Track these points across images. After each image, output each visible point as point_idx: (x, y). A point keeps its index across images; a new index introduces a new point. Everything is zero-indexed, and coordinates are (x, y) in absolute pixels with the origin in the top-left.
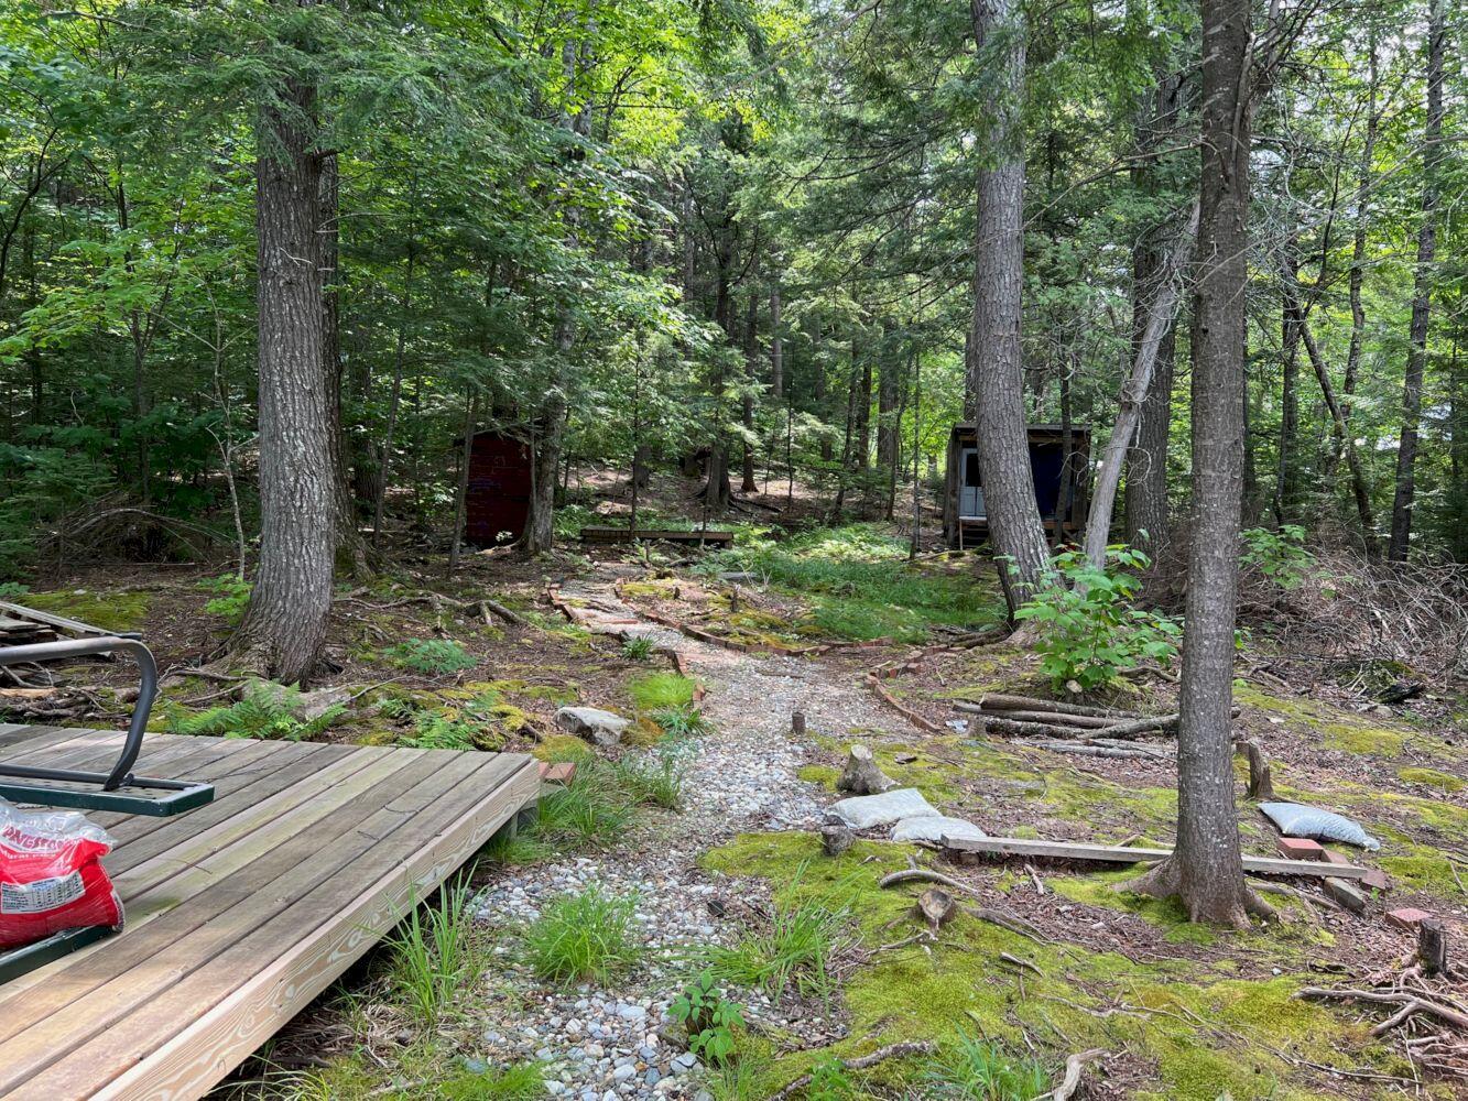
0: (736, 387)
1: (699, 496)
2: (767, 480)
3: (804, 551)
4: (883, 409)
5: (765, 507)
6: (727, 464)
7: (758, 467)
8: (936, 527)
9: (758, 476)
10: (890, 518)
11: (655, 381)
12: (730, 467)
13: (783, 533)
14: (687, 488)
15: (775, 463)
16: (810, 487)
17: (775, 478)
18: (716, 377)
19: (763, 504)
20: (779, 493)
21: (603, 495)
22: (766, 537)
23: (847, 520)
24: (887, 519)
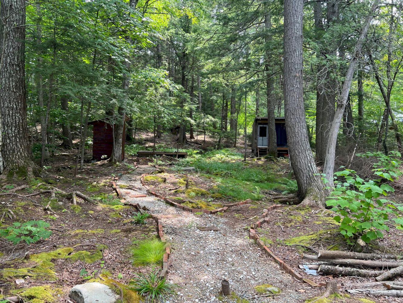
0: (187, 106)
1: (177, 140)
2: (198, 135)
3: (210, 158)
4: (231, 113)
5: (197, 143)
6: (185, 130)
7: (195, 131)
8: (249, 149)
9: (195, 134)
10: (235, 146)
11: (161, 103)
12: (186, 131)
13: (203, 152)
14: (173, 138)
15: (200, 130)
16: (211, 137)
17: (200, 135)
18: (181, 102)
19: (196, 142)
20: (201, 139)
21: (147, 140)
22: (197, 153)
23: (222, 147)
24: (234, 147)
